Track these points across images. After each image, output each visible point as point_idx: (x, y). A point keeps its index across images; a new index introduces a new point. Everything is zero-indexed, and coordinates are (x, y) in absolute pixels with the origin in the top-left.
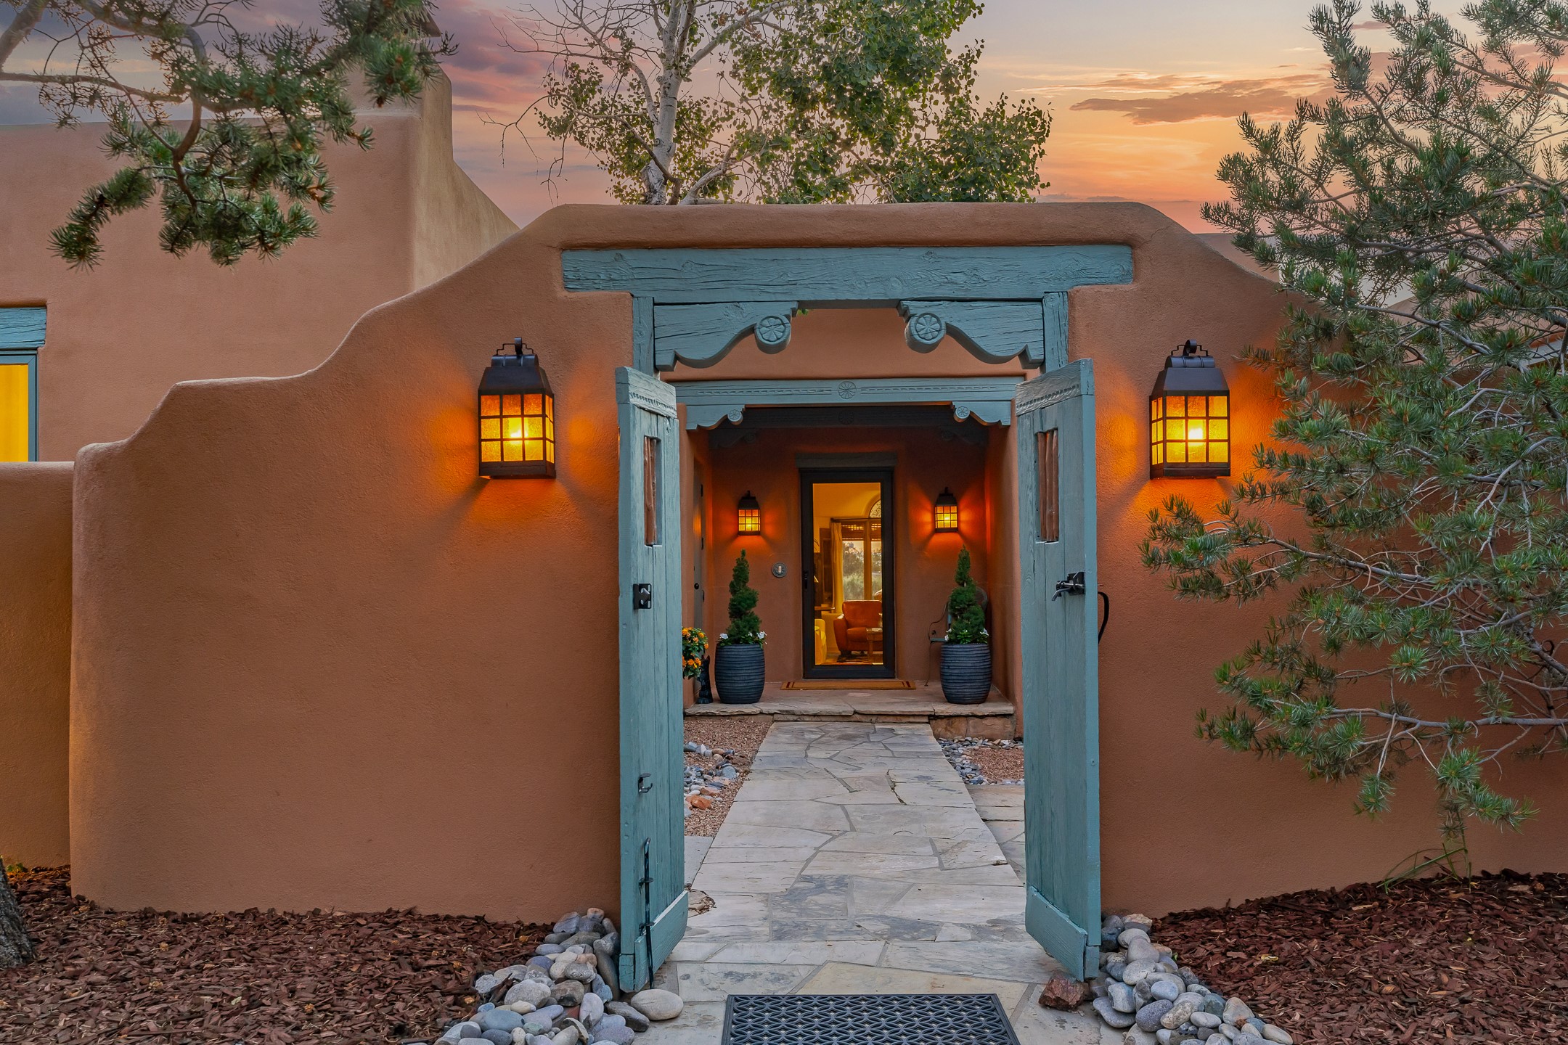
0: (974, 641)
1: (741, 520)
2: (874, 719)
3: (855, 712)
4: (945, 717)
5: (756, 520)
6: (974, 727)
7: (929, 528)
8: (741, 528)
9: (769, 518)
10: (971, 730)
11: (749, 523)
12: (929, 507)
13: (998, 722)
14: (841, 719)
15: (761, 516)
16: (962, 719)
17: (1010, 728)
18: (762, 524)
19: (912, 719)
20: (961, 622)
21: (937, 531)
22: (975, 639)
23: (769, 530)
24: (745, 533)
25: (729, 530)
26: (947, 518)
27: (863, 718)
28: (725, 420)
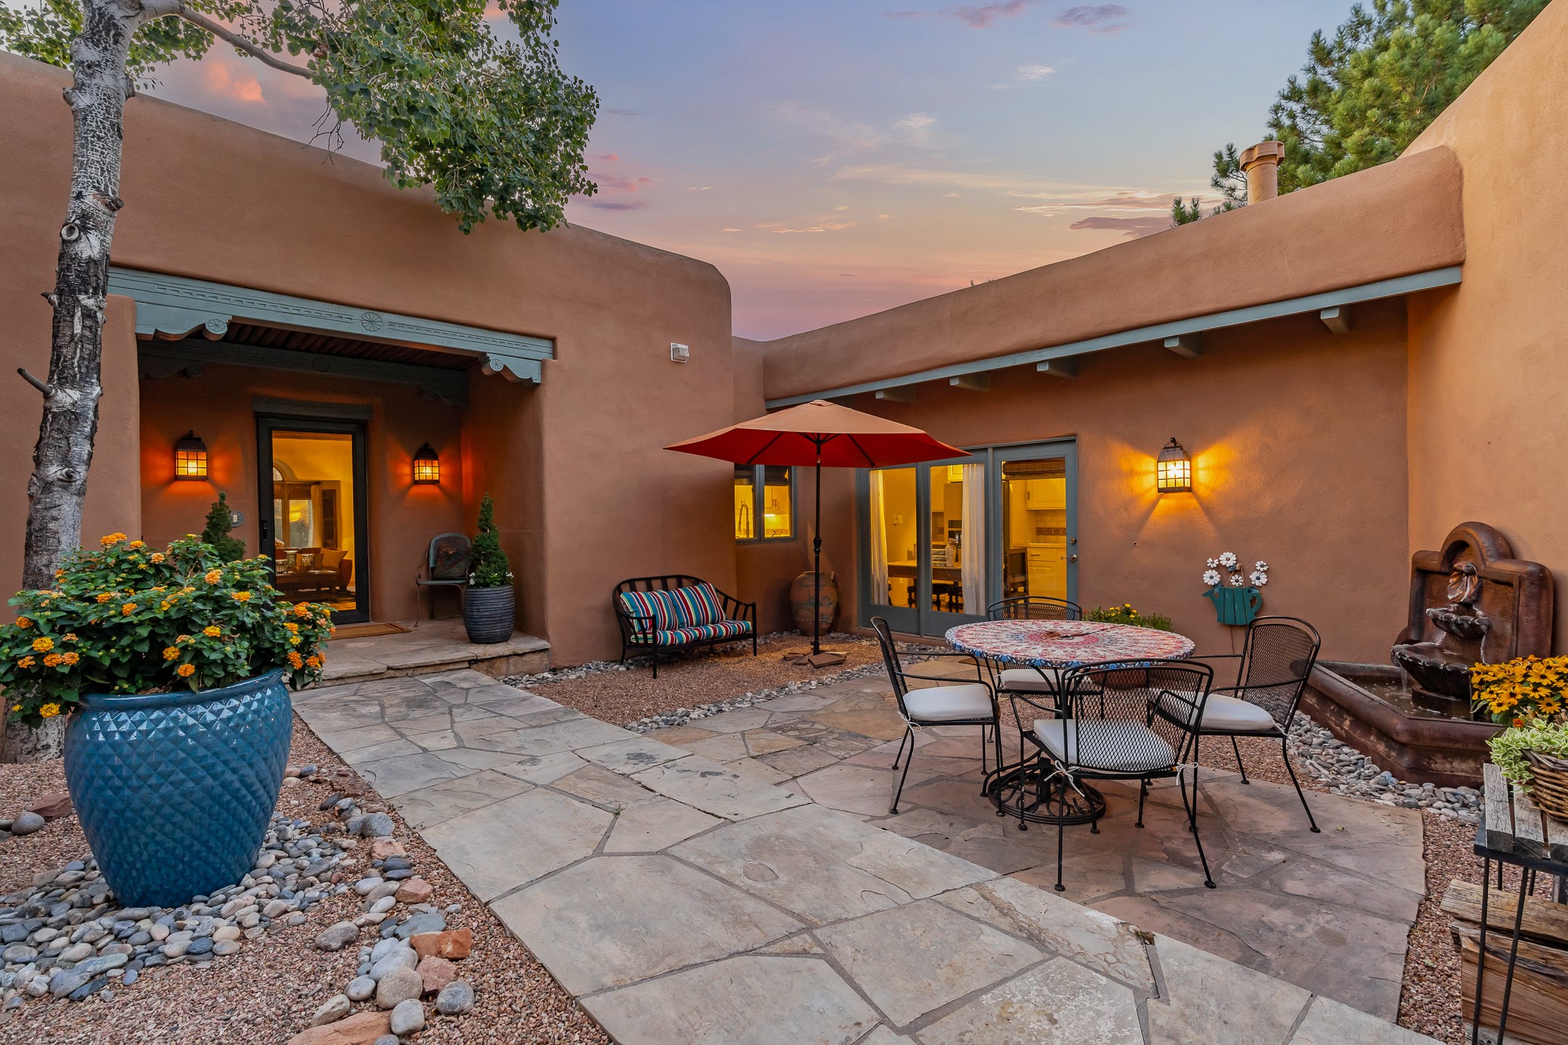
0: (502, 584)
1: (181, 463)
2: (410, 672)
3: (389, 668)
4: (487, 659)
5: (204, 464)
6: (514, 666)
7: (408, 480)
8: (181, 472)
9: (218, 463)
10: (512, 668)
11: (192, 466)
12: (408, 460)
13: (536, 657)
14: (371, 678)
15: (209, 461)
16: (503, 659)
17: (546, 661)
18: (209, 467)
19: (451, 667)
20: (489, 566)
21: (417, 483)
22: (504, 582)
23: (219, 476)
24: (188, 478)
25: (164, 474)
26: (427, 471)
27: (397, 673)
28: (200, 333)
